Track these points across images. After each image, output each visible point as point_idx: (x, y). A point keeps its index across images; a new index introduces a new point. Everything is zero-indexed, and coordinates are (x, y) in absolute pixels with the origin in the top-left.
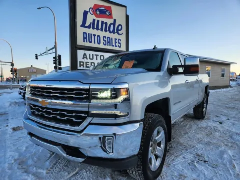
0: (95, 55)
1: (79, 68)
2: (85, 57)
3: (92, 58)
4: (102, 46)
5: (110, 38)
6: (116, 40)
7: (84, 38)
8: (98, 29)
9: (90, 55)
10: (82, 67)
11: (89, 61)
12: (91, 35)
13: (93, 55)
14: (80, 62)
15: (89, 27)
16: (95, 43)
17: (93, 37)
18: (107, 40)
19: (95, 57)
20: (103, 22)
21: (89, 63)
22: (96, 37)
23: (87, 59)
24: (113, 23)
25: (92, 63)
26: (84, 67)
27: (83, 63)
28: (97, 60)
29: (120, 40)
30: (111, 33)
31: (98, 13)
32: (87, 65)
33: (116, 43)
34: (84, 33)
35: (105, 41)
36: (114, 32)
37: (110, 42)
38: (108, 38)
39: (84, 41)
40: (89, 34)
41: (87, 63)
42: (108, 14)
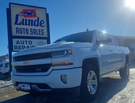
0: (25, 41)
1: (14, 50)
2: (18, 42)
3: (22, 43)
4: (29, 35)
5: (35, 29)
6: (39, 30)
7: (17, 31)
8: (26, 24)
9: (21, 41)
10: (16, 49)
11: (21, 45)
12: (22, 28)
13: (23, 41)
14: (15, 46)
15: (20, 24)
16: (24, 33)
17: (23, 30)
18: (33, 31)
19: (25, 42)
20: (29, 20)
21: (21, 46)
22: (25, 30)
23: (19, 44)
24: (37, 19)
25: (23, 46)
26: (17, 49)
27: (17, 46)
28: (26, 44)
29: (42, 30)
30: (35, 26)
31: (26, 14)
32: (19, 48)
33: (40, 32)
34: (17, 28)
35: (32, 32)
36: (38, 25)
37: (35, 32)
38: (34, 29)
39: (17, 33)
40: (20, 28)
41: (19, 46)
42: (33, 14)
